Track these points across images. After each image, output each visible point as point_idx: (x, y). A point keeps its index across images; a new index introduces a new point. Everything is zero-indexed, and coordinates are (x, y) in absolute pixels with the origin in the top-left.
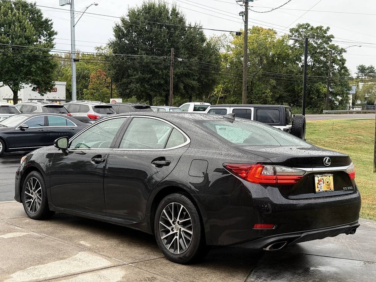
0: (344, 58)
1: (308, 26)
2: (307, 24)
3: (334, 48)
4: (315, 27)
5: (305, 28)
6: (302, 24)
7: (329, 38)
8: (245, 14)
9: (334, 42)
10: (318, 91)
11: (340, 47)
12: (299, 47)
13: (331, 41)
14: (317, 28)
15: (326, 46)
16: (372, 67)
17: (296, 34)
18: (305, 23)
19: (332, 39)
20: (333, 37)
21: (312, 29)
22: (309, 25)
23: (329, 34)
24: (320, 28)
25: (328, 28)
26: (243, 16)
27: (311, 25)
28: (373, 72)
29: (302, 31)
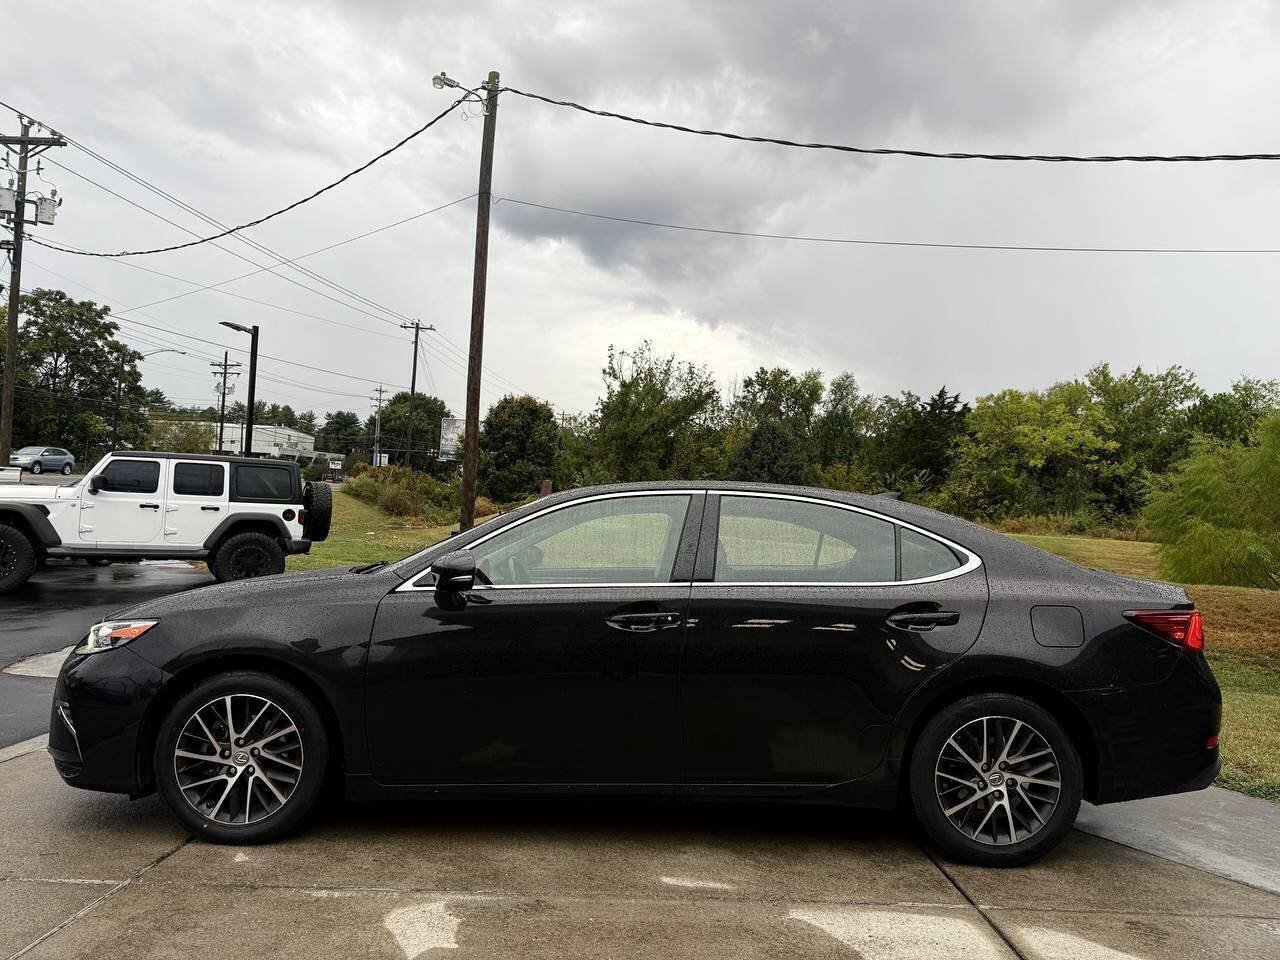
0: (138, 370)
1: (61, 298)
2: (58, 293)
3: (116, 347)
4: (77, 301)
5: (55, 300)
6: (46, 290)
7: (110, 328)
8: (15, 249)
9: (118, 337)
10: (84, 427)
11: (131, 348)
12: (38, 335)
13: (111, 334)
14: (83, 304)
15: (100, 343)
16: (157, 392)
17: (32, 308)
18: (55, 289)
19: (113, 330)
20: (117, 328)
21: (70, 303)
22: (63, 296)
23: (107, 319)
24: (88, 306)
25: (106, 309)
26: (9, 252)
27: (69, 296)
28: (160, 402)
29: (44, 305)
